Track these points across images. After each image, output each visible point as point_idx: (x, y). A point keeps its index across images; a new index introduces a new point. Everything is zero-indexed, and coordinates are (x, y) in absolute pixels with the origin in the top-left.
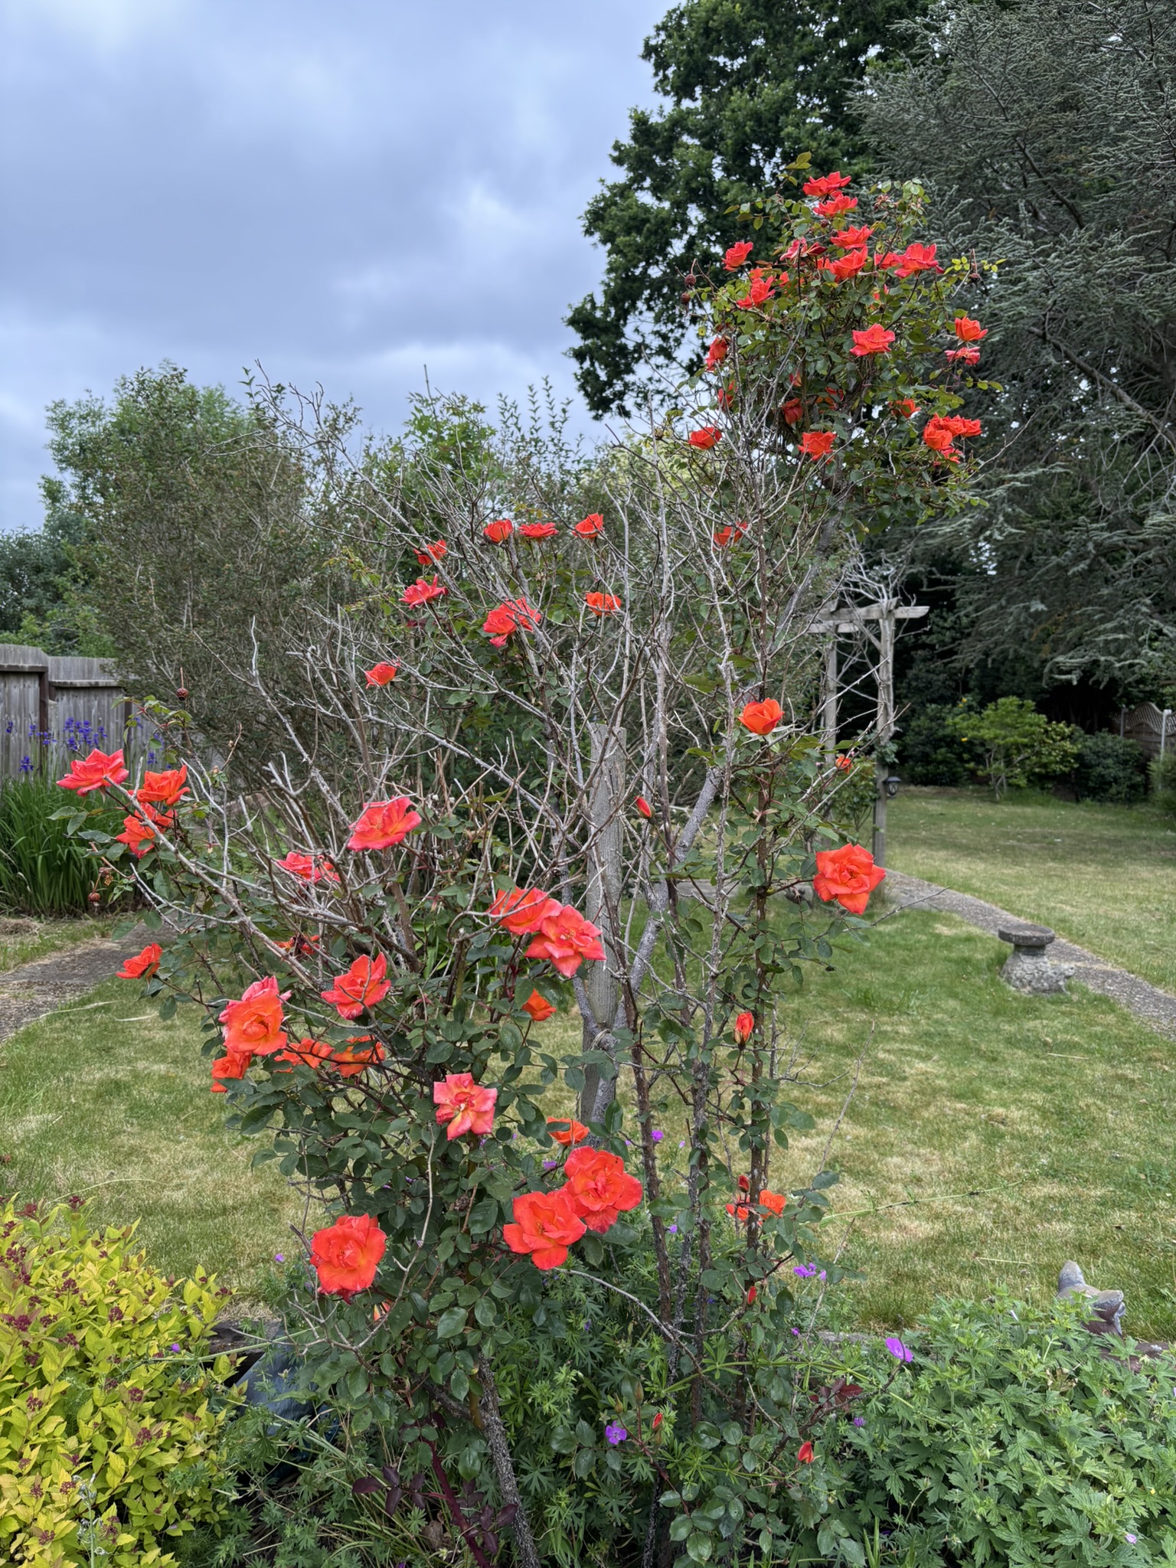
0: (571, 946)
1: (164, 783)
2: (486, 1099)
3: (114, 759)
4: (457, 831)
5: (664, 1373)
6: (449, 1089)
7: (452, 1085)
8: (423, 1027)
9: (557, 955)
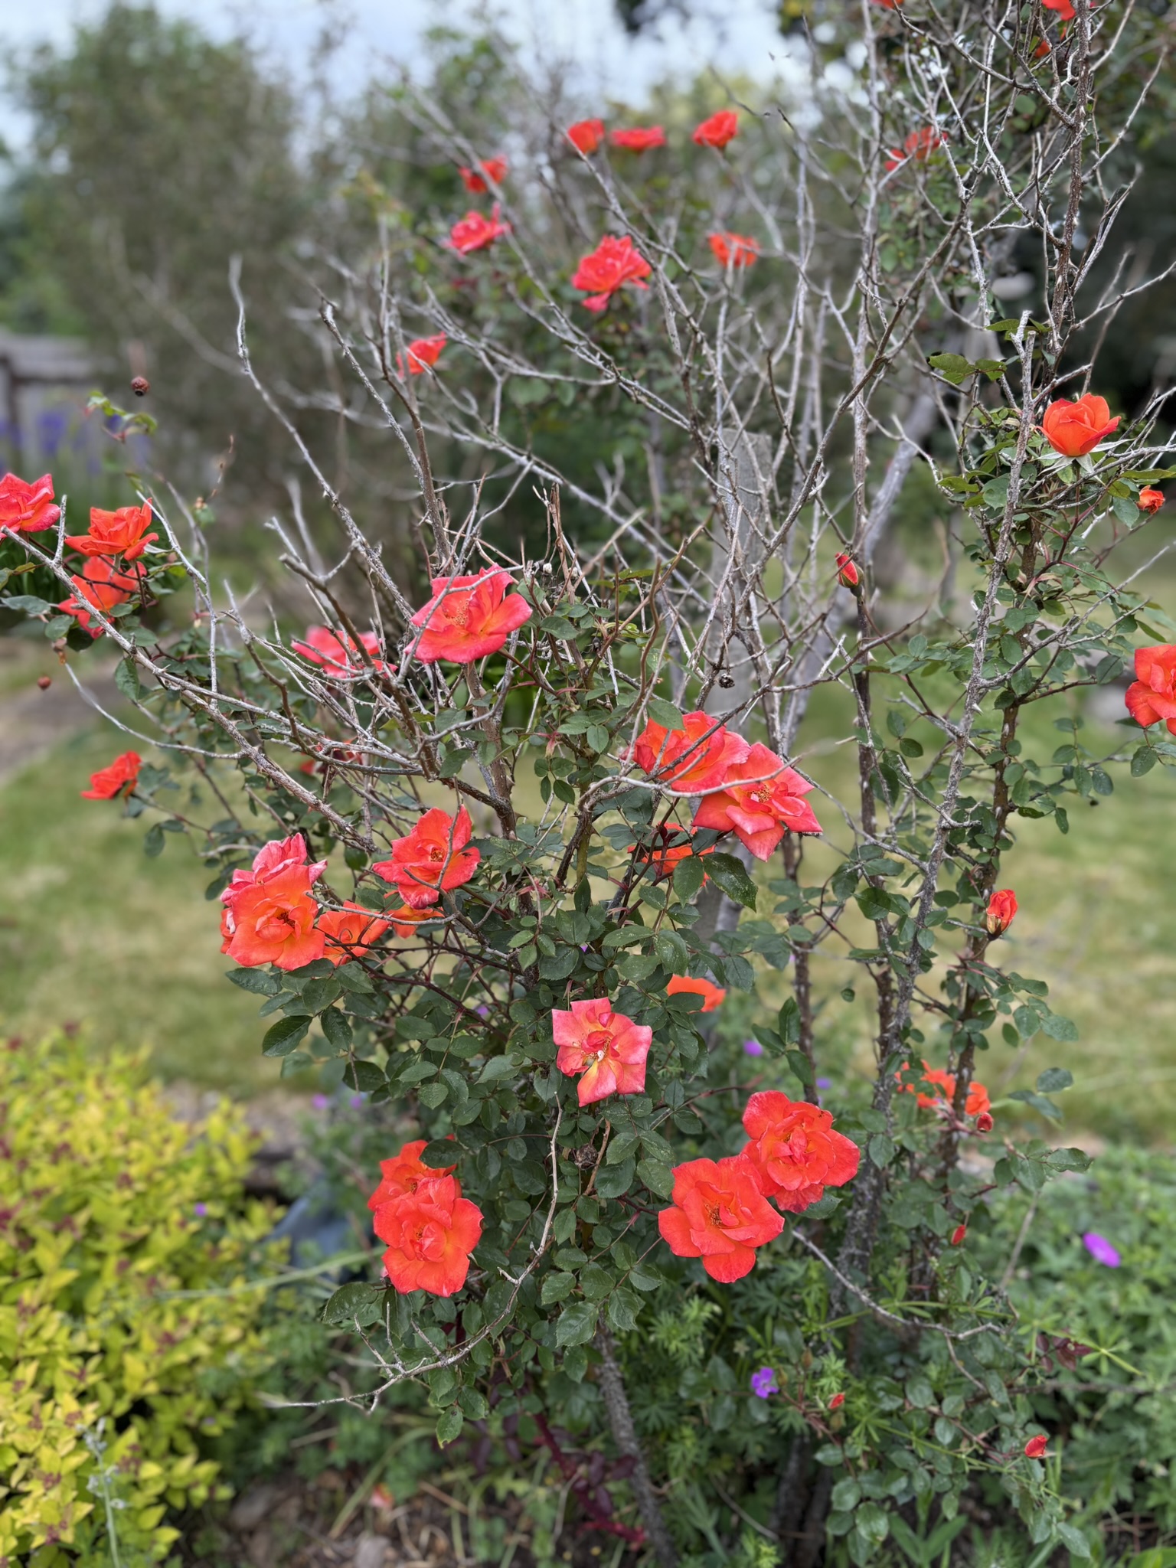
0: (768, 811)
1: (119, 527)
2: (635, 1044)
3: (38, 488)
4: (585, 625)
5: (823, 1307)
6: (577, 1022)
7: (581, 1017)
8: (533, 929)
9: (749, 828)
